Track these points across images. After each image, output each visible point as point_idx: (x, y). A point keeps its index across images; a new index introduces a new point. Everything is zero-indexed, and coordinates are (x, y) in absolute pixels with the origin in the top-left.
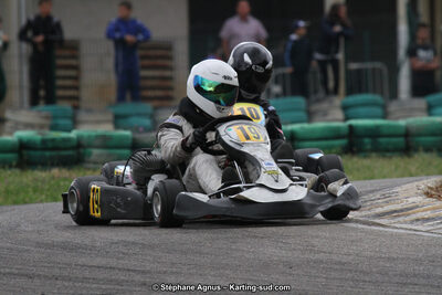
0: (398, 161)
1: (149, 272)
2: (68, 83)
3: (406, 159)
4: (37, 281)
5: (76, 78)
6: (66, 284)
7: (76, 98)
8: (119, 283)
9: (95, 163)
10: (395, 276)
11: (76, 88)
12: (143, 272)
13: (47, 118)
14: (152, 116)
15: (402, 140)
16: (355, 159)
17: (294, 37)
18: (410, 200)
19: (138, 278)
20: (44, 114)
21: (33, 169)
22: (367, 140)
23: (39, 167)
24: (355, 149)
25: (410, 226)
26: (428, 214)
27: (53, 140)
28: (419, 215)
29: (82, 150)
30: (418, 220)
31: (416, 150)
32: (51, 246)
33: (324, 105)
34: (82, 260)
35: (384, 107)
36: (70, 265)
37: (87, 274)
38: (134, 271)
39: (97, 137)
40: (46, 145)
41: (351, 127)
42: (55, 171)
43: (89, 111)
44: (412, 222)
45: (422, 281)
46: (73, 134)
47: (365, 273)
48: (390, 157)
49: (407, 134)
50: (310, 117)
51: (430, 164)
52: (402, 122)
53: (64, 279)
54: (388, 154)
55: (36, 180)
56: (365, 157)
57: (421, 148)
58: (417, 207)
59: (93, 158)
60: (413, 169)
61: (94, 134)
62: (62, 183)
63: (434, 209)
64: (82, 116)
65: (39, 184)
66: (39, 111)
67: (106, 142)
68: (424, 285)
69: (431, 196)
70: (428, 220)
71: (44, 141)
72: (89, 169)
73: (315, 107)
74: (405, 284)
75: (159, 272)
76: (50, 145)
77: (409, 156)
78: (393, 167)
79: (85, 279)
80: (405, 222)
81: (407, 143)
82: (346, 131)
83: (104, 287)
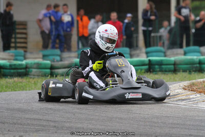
0: (171, 76)
1: (57, 121)
2: (22, 40)
3: (175, 75)
4: (6, 125)
5: (26, 38)
6: (20, 126)
7: (26, 47)
8: (44, 126)
9: (34, 75)
10: (169, 124)
11: (26, 43)
12: (55, 121)
13: (12, 56)
14: (60, 56)
15: (172, 66)
16: (151, 75)
17: (126, 21)
18: (176, 91)
19: (52, 124)
20: (11, 54)
21: (6, 78)
22: (157, 66)
23: (9, 77)
24: (151, 70)
25: (176, 103)
26: (184, 97)
27: (15, 65)
28: (180, 98)
29: (28, 70)
30: (179, 100)
31: (179, 71)
32: (13, 110)
33: (138, 52)
34: (27, 116)
35: (165, 53)
36: (21, 118)
37: (29, 122)
38: (50, 121)
39: (35, 64)
40: (12, 67)
41: (149, 60)
42: (16, 79)
43: (31, 53)
44: (177, 101)
45: (181, 126)
46: (24, 62)
47: (155, 123)
48: (167, 74)
49: (175, 64)
50: (131, 56)
51: (185, 77)
52: (173, 59)
53: (18, 124)
54: (167, 73)
55: (7, 82)
56: (156, 74)
57: (181, 70)
58: (179, 94)
59: (33, 73)
60: (178, 80)
61: (33, 62)
62: (19, 84)
63: (187, 95)
64: (28, 55)
65: (8, 84)
66: (9, 53)
67: (39, 66)
68: (182, 128)
69: (186, 90)
70: (184, 100)
71: (10, 65)
72: (31, 78)
73: (133, 52)
74: (173, 128)
75: (62, 122)
76: (13, 67)
77: (176, 74)
78: (169, 79)
79: (28, 124)
80: (173, 101)
81: (175, 68)
82: (147, 62)
83: (37, 128)
